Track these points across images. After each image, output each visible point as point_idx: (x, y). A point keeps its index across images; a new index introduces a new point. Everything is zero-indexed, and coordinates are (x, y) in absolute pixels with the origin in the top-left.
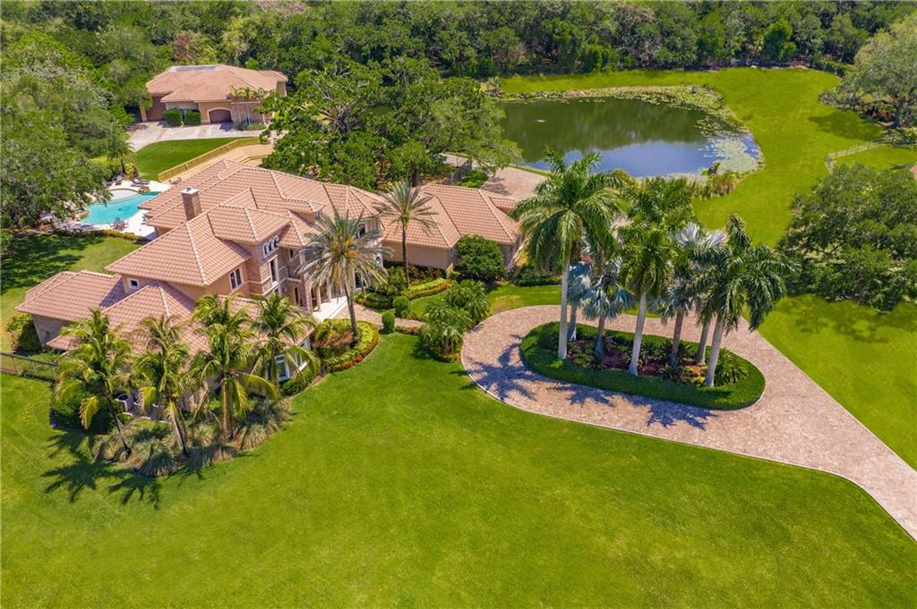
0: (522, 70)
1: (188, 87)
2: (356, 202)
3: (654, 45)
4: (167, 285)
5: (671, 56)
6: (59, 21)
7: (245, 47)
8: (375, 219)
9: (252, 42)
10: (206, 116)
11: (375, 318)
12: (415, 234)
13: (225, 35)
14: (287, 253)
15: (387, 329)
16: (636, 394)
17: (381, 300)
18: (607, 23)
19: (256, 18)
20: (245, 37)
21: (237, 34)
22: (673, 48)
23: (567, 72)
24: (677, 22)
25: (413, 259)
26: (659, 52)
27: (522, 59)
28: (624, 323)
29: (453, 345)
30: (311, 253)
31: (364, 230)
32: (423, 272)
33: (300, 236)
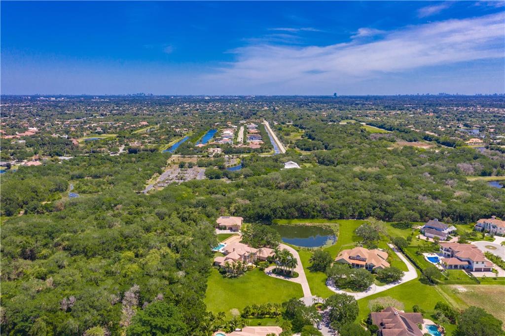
0: (297, 218)
1: (225, 222)
2: (254, 250)
3: (329, 213)
4: (232, 259)
5: (332, 217)
6: (200, 207)
7: (234, 211)
8: (256, 253)
9: (236, 210)
10: (227, 228)
11: (255, 266)
12: (261, 255)
13: (231, 208)
14: (245, 256)
15: (256, 267)
16: (283, 276)
17: (256, 263)
18: (318, 208)
19: (237, 204)
20: (235, 209)
21: (233, 208)
22: (333, 214)
23: (308, 218)
24: (335, 208)
25: (261, 258)
26: (330, 215)
27: (297, 215)
28: (283, 268)
29: (264, 269)
30: (248, 256)
31: (254, 254)
32: (262, 260)
33: (247, 254)
